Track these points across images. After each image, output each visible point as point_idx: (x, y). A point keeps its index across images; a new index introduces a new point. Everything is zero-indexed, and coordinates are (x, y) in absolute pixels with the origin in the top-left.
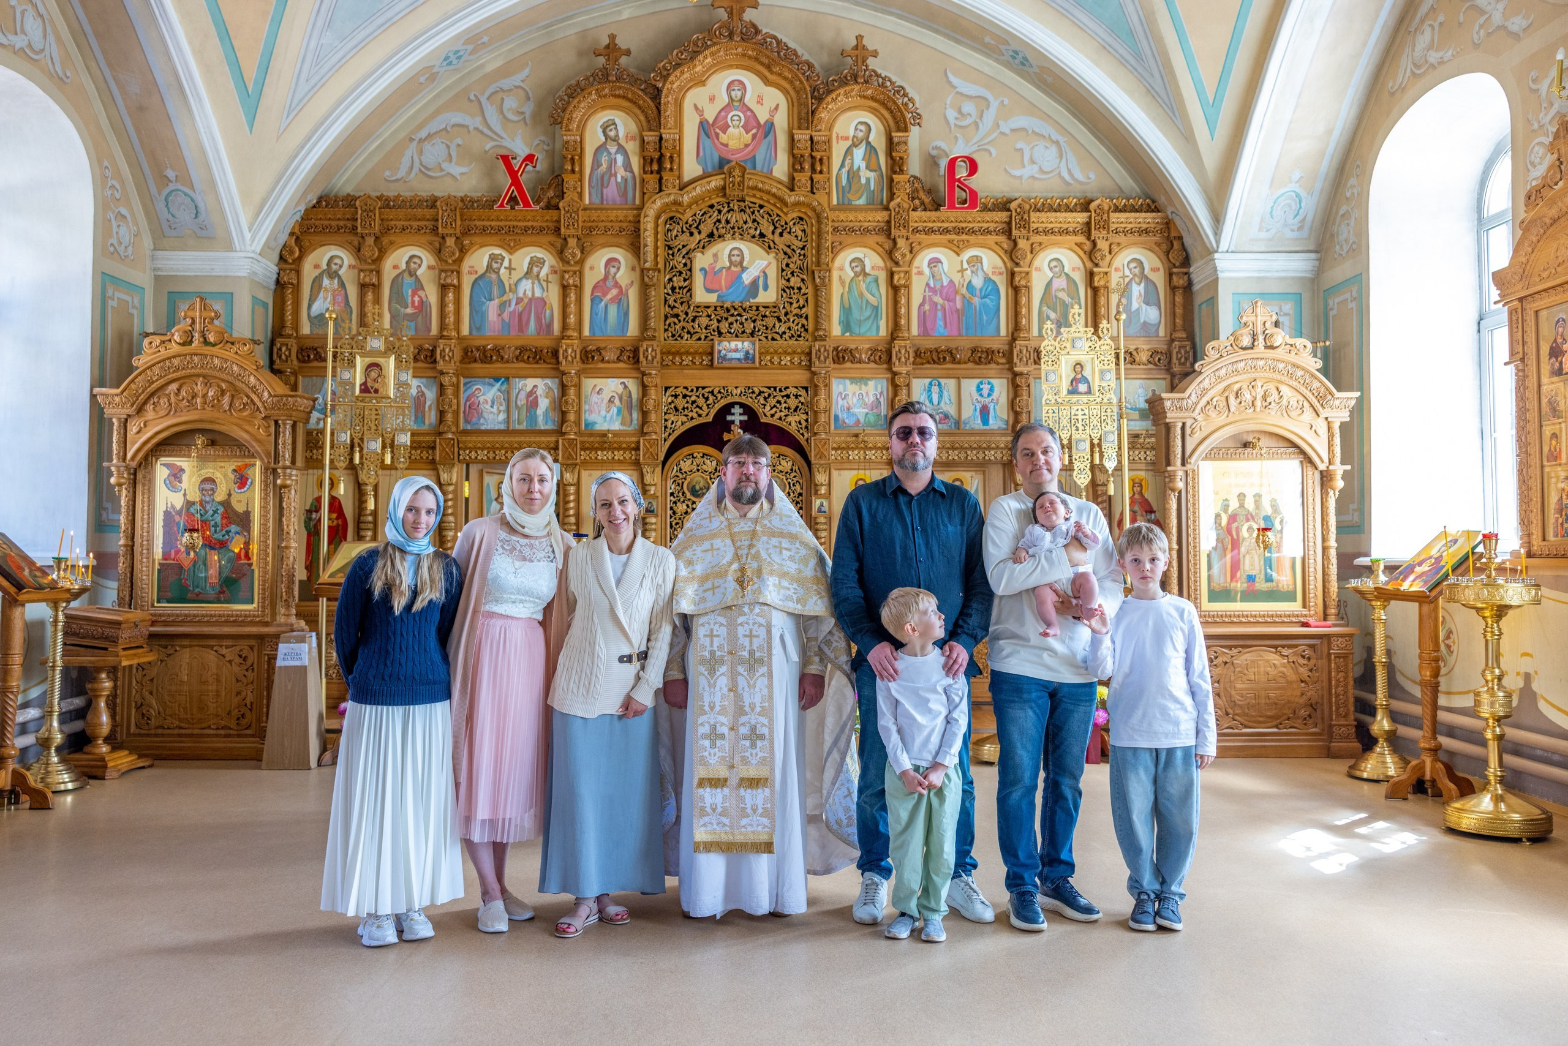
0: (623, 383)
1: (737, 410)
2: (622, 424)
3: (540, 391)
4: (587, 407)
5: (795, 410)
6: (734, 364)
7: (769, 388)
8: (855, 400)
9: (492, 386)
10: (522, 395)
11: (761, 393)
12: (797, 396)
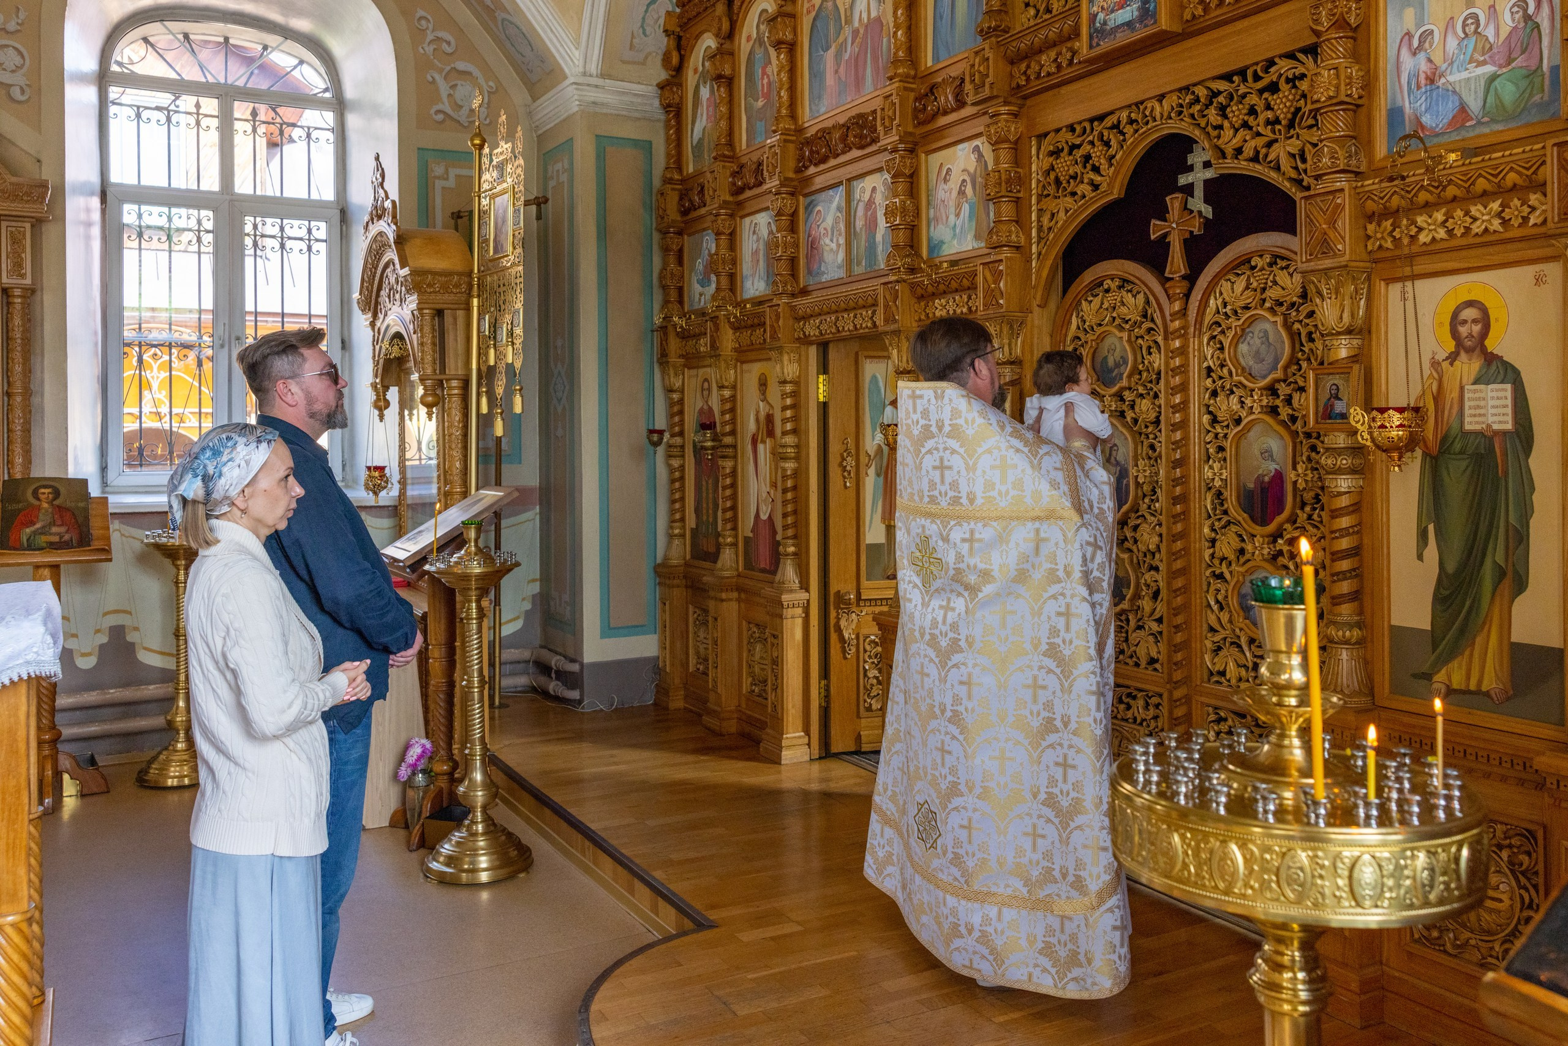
0: (977, 149)
1: (1196, 158)
2: (977, 237)
3: (879, 199)
4: (932, 211)
5: (1291, 125)
6: (1123, 39)
7: (1227, 77)
8: (1452, 44)
9: (831, 202)
10: (860, 212)
11: (1216, 94)
12: (1292, 81)
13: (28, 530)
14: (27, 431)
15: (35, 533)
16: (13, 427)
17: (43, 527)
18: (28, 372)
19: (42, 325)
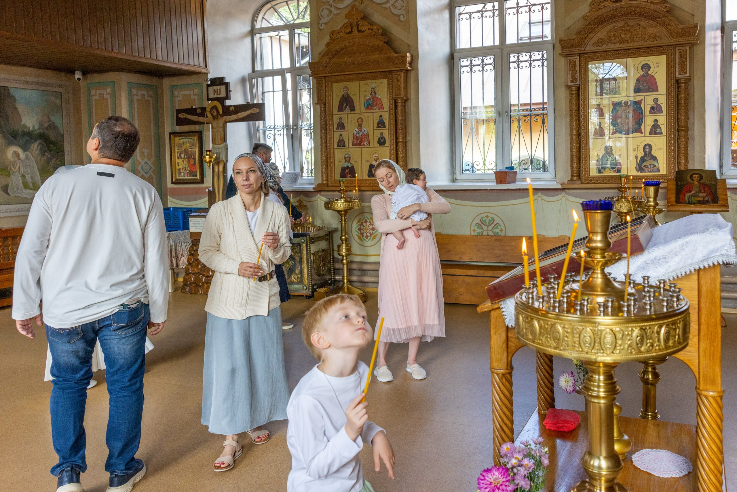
13: (688, 195)
14: (686, 148)
15: (691, 196)
16: (680, 146)
17: (696, 193)
18: (687, 119)
19: (694, 96)
